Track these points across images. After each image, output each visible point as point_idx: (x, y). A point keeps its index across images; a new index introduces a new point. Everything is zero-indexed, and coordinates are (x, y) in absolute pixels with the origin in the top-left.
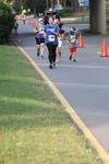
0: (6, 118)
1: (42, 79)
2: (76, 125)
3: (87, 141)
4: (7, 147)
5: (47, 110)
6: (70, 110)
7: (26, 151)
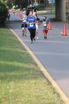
0: (2, 74)
1: (25, 50)
2: (47, 79)
3: (54, 89)
4: (3, 93)
5: (29, 69)
6: (43, 69)
7: (15, 95)
